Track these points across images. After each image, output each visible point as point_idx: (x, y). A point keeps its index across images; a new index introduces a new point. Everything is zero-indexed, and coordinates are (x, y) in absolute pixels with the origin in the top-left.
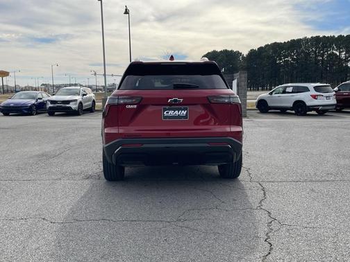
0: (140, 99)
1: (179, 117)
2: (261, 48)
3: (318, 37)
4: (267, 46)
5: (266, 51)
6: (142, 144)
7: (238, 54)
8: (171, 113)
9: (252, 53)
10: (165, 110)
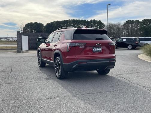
0: (85, 44)
1: (98, 51)
2: (52, 23)
3: (74, 20)
4: (54, 22)
5: (54, 24)
6: (87, 62)
7: (42, 24)
8: (96, 49)
9: (48, 24)
10: (94, 48)
